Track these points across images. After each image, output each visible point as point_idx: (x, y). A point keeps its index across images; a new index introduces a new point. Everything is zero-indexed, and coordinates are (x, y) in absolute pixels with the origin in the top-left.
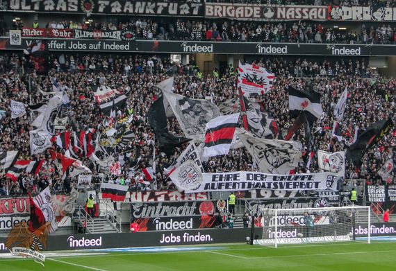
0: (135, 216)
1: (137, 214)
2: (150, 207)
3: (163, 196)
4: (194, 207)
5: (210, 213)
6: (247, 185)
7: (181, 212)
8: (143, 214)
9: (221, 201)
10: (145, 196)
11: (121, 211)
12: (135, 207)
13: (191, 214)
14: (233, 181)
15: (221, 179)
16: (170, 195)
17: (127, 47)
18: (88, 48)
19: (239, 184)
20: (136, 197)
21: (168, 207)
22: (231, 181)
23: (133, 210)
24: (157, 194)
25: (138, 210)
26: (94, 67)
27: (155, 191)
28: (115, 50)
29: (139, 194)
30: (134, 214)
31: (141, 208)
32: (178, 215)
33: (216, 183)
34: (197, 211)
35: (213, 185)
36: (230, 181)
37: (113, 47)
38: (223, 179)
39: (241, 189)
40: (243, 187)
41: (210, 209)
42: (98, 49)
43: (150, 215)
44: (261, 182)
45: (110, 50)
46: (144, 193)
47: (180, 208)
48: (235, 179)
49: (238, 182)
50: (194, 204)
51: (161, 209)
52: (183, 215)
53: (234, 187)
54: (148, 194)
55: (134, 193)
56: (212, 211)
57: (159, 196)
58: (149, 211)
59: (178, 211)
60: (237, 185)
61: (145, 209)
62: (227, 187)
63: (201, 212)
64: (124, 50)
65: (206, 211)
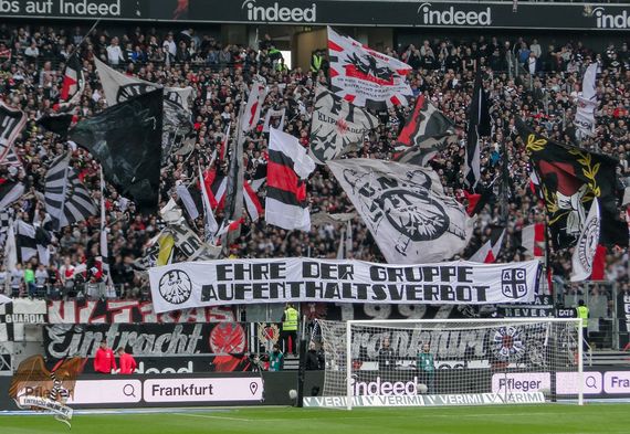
0: (53, 353)
1: (58, 348)
2: (89, 334)
3: (127, 312)
4: (196, 335)
5: (235, 352)
6: (303, 288)
7: (165, 346)
8: (72, 349)
9: (268, 325)
10: (82, 311)
11: (24, 343)
12: (52, 333)
13: (190, 352)
14: (270, 281)
15: (239, 275)
16: (143, 309)
17: (115, 9)
18: (23, 11)
19: (283, 286)
20: (62, 312)
21: (134, 334)
22: (266, 280)
23: (47, 341)
24: (112, 306)
25: (61, 340)
26: (36, 52)
27: (107, 299)
28: (88, 15)
29: (70, 307)
30: (50, 348)
31: (69, 335)
32: (159, 353)
33: (228, 284)
34: (203, 345)
35: (222, 288)
36: (263, 280)
37: (81, 8)
38: (246, 274)
39: (289, 298)
40: (295, 293)
41: (236, 341)
42: (47, 14)
43: (89, 353)
44: (340, 283)
45: (76, 14)
46: (81, 304)
47: (163, 338)
48: (275, 274)
49: (281, 281)
50: (197, 331)
51: (118, 339)
52: (171, 353)
53: (274, 294)
54: (91, 305)
55: (57, 304)
56: (242, 346)
57: (118, 311)
58: (87, 342)
59: (159, 344)
60: (280, 289)
61: (76, 338)
62: (257, 294)
63: (214, 348)
64: (109, 15)
65: (227, 346)
